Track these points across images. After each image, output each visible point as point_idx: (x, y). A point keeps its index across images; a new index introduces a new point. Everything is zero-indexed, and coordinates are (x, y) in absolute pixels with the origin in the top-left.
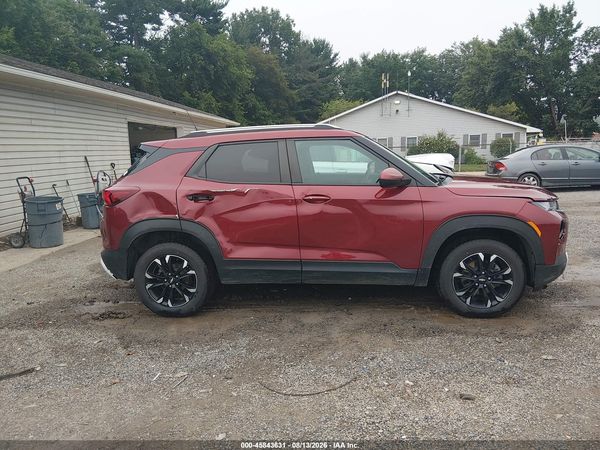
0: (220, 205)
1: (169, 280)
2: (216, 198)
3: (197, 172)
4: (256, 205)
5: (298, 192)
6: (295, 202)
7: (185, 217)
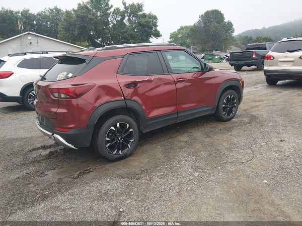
0: (142, 89)
1: (118, 139)
2: (139, 85)
3: (122, 71)
4: (158, 86)
5: (174, 77)
6: (175, 83)
7: (128, 98)
